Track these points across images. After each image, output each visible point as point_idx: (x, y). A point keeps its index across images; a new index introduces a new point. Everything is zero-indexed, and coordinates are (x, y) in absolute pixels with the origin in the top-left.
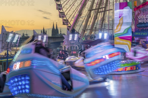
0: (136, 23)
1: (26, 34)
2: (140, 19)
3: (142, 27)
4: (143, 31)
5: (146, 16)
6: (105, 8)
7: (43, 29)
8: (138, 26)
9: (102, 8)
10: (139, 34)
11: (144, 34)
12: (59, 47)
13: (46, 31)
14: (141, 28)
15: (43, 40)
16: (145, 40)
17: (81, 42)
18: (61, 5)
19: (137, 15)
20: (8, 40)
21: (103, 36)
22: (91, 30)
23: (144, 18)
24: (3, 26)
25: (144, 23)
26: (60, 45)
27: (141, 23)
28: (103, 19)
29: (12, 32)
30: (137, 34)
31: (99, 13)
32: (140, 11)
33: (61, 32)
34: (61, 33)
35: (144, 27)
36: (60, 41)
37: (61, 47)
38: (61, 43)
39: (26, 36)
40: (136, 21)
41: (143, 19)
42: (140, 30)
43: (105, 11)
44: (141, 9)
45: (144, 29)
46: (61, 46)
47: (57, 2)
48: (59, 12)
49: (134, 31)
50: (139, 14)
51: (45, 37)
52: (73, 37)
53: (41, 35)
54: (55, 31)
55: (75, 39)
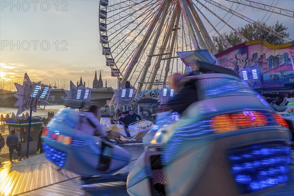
1: (54, 86)
6: (171, 53)
7: (80, 80)
9: (167, 54)
13: (84, 83)
15: (84, 95)
17: (137, 100)
20: (33, 95)
21: (169, 92)
22: (152, 83)
24: (26, 74)
33: (106, 84)
34: (106, 87)
36: (105, 98)
37: (108, 106)
38: (107, 101)
46: (107, 105)
51: (87, 91)
52: (127, 93)
53: (81, 89)
54: (98, 83)
55: (130, 96)
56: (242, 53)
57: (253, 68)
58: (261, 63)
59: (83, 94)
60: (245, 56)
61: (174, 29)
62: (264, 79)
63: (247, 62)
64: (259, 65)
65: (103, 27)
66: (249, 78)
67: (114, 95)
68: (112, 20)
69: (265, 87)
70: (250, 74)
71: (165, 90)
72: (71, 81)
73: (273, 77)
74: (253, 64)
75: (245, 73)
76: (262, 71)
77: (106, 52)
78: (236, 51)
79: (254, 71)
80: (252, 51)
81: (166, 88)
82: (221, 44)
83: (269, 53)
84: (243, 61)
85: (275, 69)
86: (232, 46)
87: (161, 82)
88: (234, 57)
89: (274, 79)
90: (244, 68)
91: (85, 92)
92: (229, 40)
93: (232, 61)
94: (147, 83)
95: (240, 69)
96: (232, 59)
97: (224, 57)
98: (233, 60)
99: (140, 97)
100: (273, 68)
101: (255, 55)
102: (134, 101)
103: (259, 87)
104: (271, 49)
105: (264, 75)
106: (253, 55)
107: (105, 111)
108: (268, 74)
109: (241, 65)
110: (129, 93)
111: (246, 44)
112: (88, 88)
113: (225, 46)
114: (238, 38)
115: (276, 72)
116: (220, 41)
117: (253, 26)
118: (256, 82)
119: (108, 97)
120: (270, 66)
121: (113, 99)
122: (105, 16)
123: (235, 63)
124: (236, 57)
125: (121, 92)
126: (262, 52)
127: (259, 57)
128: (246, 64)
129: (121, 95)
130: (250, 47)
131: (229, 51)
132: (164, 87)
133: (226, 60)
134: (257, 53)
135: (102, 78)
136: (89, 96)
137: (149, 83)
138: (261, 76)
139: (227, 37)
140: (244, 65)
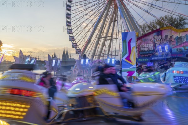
0: (138, 50)
1: (38, 58)
2: (142, 47)
3: (143, 54)
4: (144, 57)
5: (146, 45)
6: (112, 36)
7: (54, 54)
8: (141, 53)
9: (109, 37)
10: (142, 60)
11: (146, 60)
12: (69, 70)
13: (57, 56)
14: (143, 55)
16: (146, 66)
17: (90, 66)
19: (139, 44)
20: (25, 62)
21: (111, 61)
22: (100, 56)
23: (145, 47)
24: (21, 51)
25: (145, 51)
26: (71, 69)
27: (142, 51)
28: (110, 46)
29: (29, 56)
30: (139, 60)
32: (142, 41)
33: (71, 56)
34: (71, 58)
35: (145, 54)
36: (70, 65)
38: (72, 67)
39: (38, 60)
41: (144, 47)
42: (142, 57)
43: (111, 40)
44: (143, 39)
45: (145, 56)
47: (68, 27)
48: (69, 36)
49: (137, 58)
50: (140, 43)
51: (59, 61)
52: (85, 62)
53: (55, 59)
54: (65, 55)
56: (158, 35)
57: (165, 44)
58: (170, 41)
59: (56, 63)
60: (160, 37)
61: (114, 20)
62: (173, 52)
63: (161, 41)
64: (169, 43)
66: (162, 51)
67: (76, 63)
68: (74, 19)
69: (174, 57)
70: (163, 49)
71: (109, 60)
72: (49, 55)
73: (179, 50)
74: (165, 42)
75: (160, 48)
76: (171, 46)
77: (72, 39)
78: (154, 34)
79: (166, 47)
80: (164, 34)
81: (109, 58)
82: (144, 29)
83: (175, 35)
84: (158, 40)
85: (180, 45)
86: (151, 31)
87: (106, 55)
88: (153, 38)
89: (180, 52)
90: (160, 44)
91: (57, 62)
92: (149, 27)
93: (151, 40)
94: (96, 55)
95: (157, 45)
96: (152, 39)
97: (147, 38)
98: (152, 40)
99: (93, 64)
100: (178, 44)
101: (166, 36)
103: (170, 57)
104: (177, 32)
105: (173, 49)
106: (165, 36)
107: (70, 73)
108: (175, 49)
109: (158, 43)
111: (160, 29)
112: (59, 59)
113: (147, 31)
114: (155, 26)
115: (180, 47)
116: (143, 27)
117: (164, 18)
118: (167, 54)
119: (72, 65)
120: (177, 43)
121: (75, 66)
122: (69, 17)
123: (154, 41)
124: (154, 38)
125: (80, 61)
126: (171, 34)
127: (169, 37)
128: (160, 42)
129: (80, 63)
130: (163, 31)
131: (149, 34)
132: (108, 58)
133: (148, 39)
134: (168, 35)
135: (68, 53)
136: (60, 64)
137: (98, 55)
138: (171, 50)
139: (148, 25)
140: (159, 43)
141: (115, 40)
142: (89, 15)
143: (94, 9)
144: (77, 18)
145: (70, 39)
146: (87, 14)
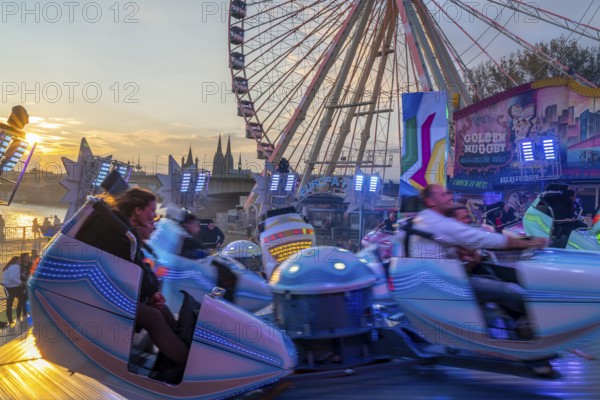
0: (457, 152)
1: (136, 164)
2: (469, 144)
3: (473, 165)
4: (474, 176)
5: (483, 137)
6: (373, 103)
7: (187, 153)
8: (463, 161)
9: (365, 104)
10: (466, 184)
11: (478, 184)
12: (233, 208)
13: (197, 160)
14: (472, 169)
16: (480, 202)
17: (301, 198)
18: (247, 81)
19: (461, 132)
20: (97, 178)
21: (366, 183)
22: (332, 165)
23: (480, 141)
24: (84, 140)
25: (478, 154)
26: (239, 204)
27: (470, 155)
28: (366, 135)
29: (108, 159)
30: (459, 183)
31: (354, 119)
32: (469, 121)
33: (240, 163)
34: (240, 169)
35: (478, 165)
36: (237, 191)
37: (242, 208)
38: (242, 198)
39: (136, 170)
40: (457, 148)
41: (477, 143)
42: (467, 173)
43: (370, 114)
44: (472, 116)
45: (479, 171)
46: (241, 205)
47: (235, 71)
48: (239, 100)
49: (452, 176)
50: (465, 130)
51: (202, 177)
52: (283, 182)
53: (190, 171)
54: (223, 161)
55: (289, 188)
56: (524, 104)
57: (546, 135)
58: (562, 126)
59: (193, 182)
60: (530, 110)
61: (382, 50)
62: (569, 160)
63: (532, 124)
64: (559, 131)
65: (237, 61)
66: (535, 158)
67: (256, 186)
68: (256, 44)
69: (571, 177)
70: (538, 150)
71: (360, 179)
72: (170, 157)
73: (589, 156)
74: (546, 128)
75: (527, 146)
76: (565, 142)
77: (245, 110)
78: (511, 101)
79: (548, 144)
80: (545, 102)
81: (360, 173)
82: (480, 84)
83: (580, 105)
84: (524, 120)
85: (593, 139)
86: (503, 90)
87: (351, 162)
88: (506, 113)
89: (592, 161)
90: (527, 135)
91: (197, 179)
92: (498, 77)
93: (501, 121)
94: (322, 163)
95: (518, 137)
96: (502, 117)
97: (486, 112)
98: (504, 119)
99: (308, 191)
100: (588, 137)
101: (551, 109)
102: (296, 200)
103: (558, 177)
104: (585, 97)
105: (570, 153)
106: (547, 110)
107: (237, 218)
108: (578, 151)
109: (521, 130)
110: (286, 183)
111: (533, 86)
112: (203, 171)
113: (488, 89)
114: (517, 73)
115: (594, 146)
116: (479, 77)
117: (549, 48)
118: (550, 166)
119: (243, 190)
120: (583, 133)
121: (252, 194)
123: (509, 125)
124: (510, 112)
125: (269, 180)
126: (567, 102)
127: (559, 112)
128: (530, 128)
129: (268, 187)
130: (539, 93)
131: (496, 99)
132: (358, 172)
133: (489, 118)
134: (555, 106)
135: (232, 151)
136: (205, 186)
137: (327, 163)
138: (562, 155)
139: (493, 70)
140: (526, 129)
141: (385, 115)
142: (301, 33)
143: (319, 15)
144: (263, 42)
145: (239, 109)
146: (297, 28)
